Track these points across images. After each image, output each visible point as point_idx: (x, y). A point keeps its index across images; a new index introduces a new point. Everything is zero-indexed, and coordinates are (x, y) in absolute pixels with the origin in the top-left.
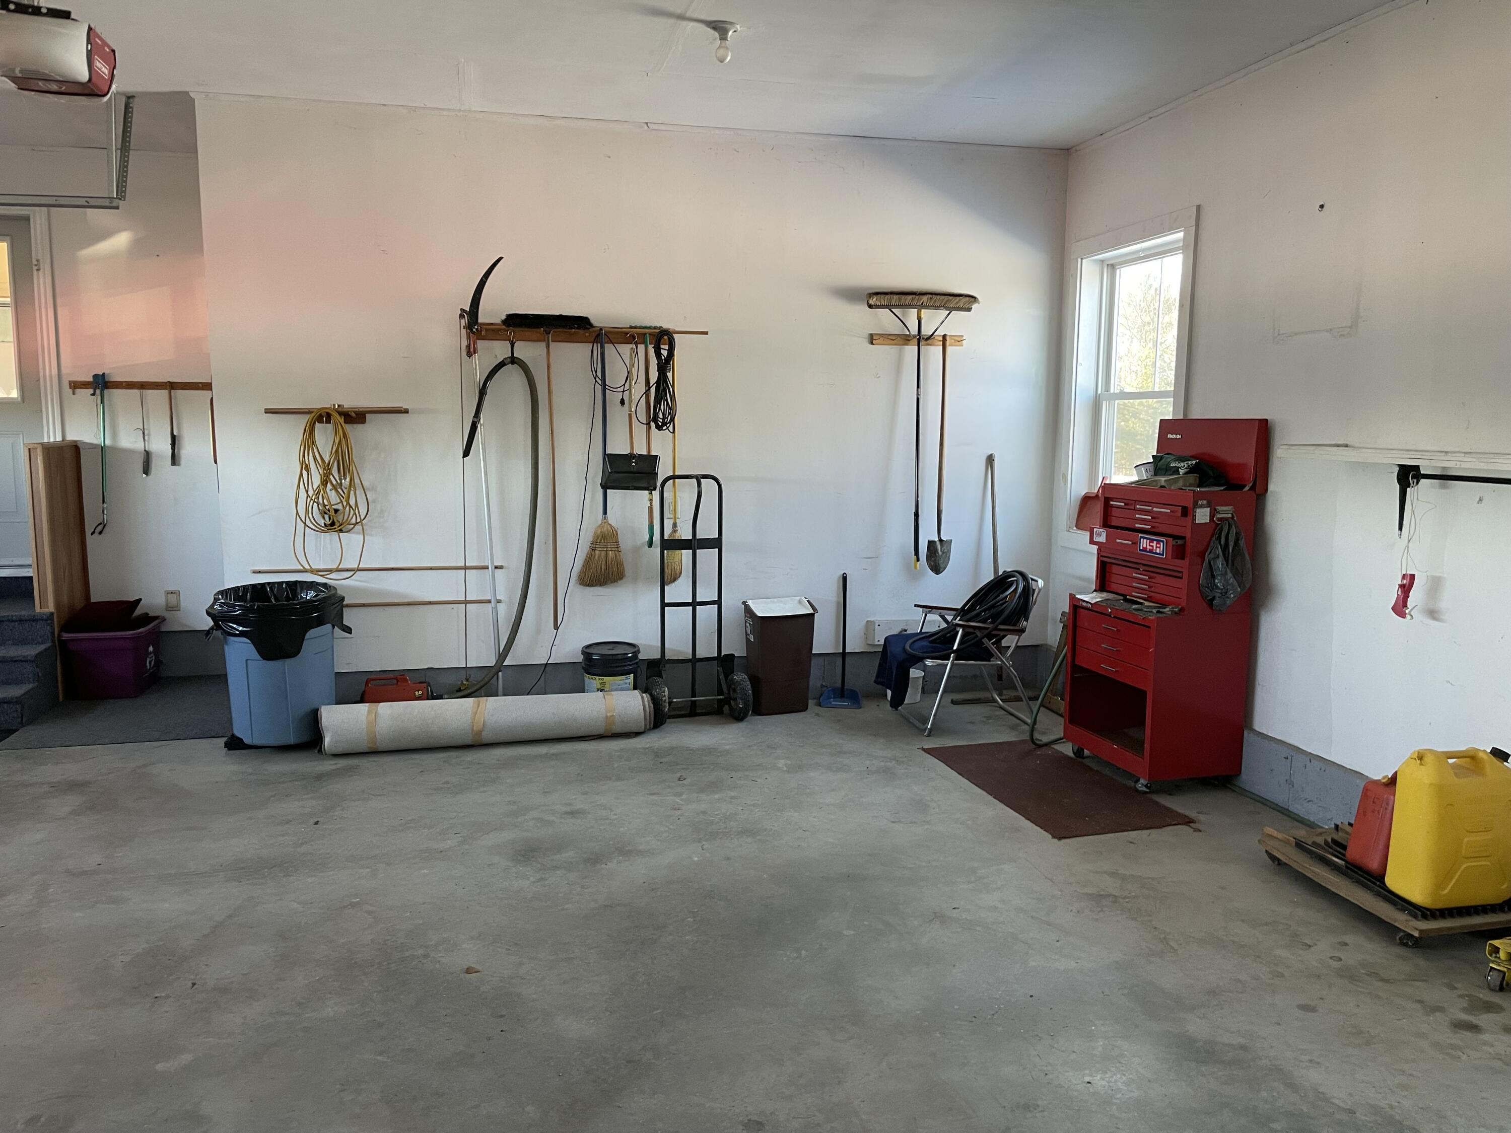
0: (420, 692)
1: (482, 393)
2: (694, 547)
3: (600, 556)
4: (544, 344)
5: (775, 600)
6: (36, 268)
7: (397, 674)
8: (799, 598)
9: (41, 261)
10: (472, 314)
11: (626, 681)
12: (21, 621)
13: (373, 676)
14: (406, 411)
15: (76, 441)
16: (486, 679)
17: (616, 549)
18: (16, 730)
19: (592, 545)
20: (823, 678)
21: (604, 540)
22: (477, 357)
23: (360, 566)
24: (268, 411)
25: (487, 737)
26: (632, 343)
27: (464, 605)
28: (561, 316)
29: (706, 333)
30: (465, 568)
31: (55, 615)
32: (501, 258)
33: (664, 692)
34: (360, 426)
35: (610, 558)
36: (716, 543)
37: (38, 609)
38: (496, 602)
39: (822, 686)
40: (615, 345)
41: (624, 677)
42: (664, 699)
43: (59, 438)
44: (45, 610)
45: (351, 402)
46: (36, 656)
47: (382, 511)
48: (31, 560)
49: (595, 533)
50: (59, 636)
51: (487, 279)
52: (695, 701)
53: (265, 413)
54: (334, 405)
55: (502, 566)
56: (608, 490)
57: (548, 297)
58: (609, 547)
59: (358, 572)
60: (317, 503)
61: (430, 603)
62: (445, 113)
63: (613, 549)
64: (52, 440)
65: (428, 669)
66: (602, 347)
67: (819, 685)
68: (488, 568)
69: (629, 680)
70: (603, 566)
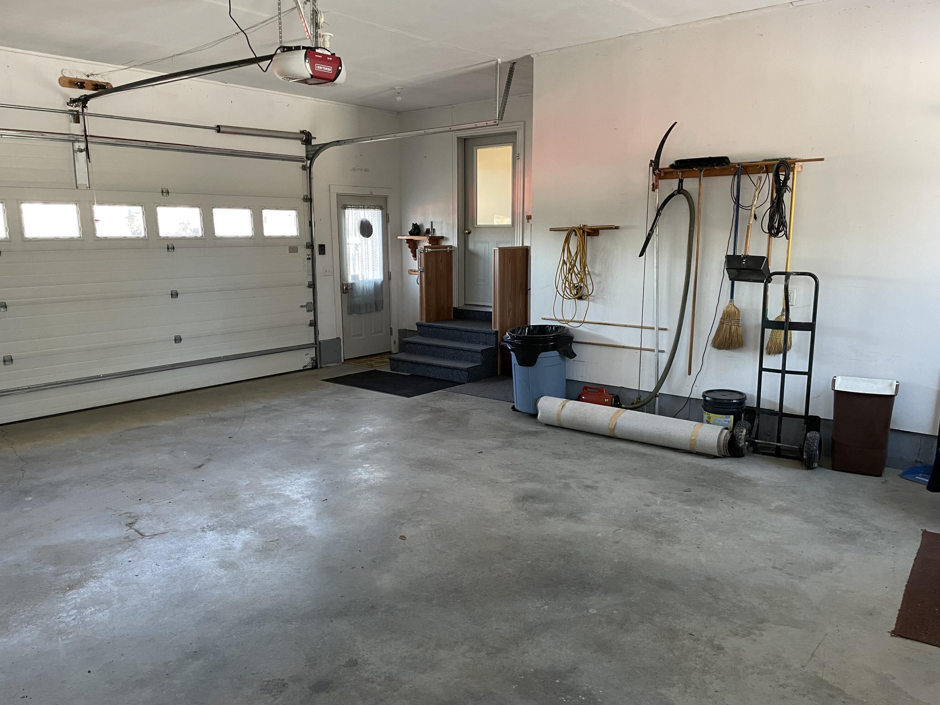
0: (608, 400)
1: (658, 214)
2: (786, 328)
3: (726, 329)
4: (698, 179)
5: (866, 379)
6: (517, 158)
7: (599, 387)
8: (891, 381)
9: (520, 155)
10: (655, 164)
11: (726, 419)
12: (486, 333)
13: (589, 386)
14: (617, 228)
15: (527, 246)
16: (646, 400)
17: (737, 324)
18: (463, 384)
19: (721, 320)
20: (919, 454)
21: (729, 317)
22: (657, 191)
23: (585, 320)
24: (551, 230)
25: (618, 433)
26: (760, 173)
27: (640, 351)
28: (710, 158)
29: (822, 159)
30: (642, 327)
31: (499, 332)
32: (676, 123)
33: (742, 432)
34: (595, 237)
35: (732, 331)
36: (810, 327)
37: (493, 329)
38: (657, 351)
39: (916, 461)
40: (750, 175)
41: (724, 416)
42: (740, 437)
43: (521, 245)
44: (496, 330)
45: (591, 223)
46: (482, 351)
47: (603, 289)
48: (492, 304)
49: (724, 312)
50: (500, 343)
51: (666, 138)
52: (779, 446)
53: (550, 230)
54: (580, 225)
55: (667, 329)
56: (735, 282)
57: (710, 145)
58: (732, 322)
59: (583, 324)
60: (568, 281)
61: (624, 347)
62: (654, 32)
63: (735, 324)
64: (518, 246)
65: (621, 387)
66: (739, 178)
67: (914, 460)
68: (654, 329)
69: (730, 420)
70: (728, 336)
